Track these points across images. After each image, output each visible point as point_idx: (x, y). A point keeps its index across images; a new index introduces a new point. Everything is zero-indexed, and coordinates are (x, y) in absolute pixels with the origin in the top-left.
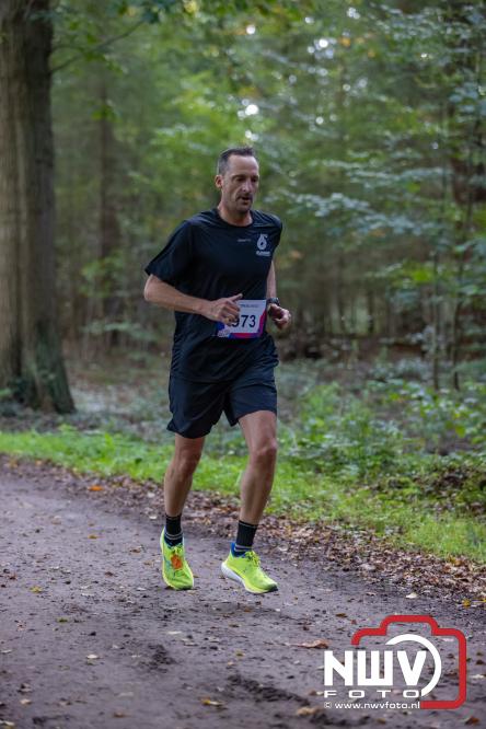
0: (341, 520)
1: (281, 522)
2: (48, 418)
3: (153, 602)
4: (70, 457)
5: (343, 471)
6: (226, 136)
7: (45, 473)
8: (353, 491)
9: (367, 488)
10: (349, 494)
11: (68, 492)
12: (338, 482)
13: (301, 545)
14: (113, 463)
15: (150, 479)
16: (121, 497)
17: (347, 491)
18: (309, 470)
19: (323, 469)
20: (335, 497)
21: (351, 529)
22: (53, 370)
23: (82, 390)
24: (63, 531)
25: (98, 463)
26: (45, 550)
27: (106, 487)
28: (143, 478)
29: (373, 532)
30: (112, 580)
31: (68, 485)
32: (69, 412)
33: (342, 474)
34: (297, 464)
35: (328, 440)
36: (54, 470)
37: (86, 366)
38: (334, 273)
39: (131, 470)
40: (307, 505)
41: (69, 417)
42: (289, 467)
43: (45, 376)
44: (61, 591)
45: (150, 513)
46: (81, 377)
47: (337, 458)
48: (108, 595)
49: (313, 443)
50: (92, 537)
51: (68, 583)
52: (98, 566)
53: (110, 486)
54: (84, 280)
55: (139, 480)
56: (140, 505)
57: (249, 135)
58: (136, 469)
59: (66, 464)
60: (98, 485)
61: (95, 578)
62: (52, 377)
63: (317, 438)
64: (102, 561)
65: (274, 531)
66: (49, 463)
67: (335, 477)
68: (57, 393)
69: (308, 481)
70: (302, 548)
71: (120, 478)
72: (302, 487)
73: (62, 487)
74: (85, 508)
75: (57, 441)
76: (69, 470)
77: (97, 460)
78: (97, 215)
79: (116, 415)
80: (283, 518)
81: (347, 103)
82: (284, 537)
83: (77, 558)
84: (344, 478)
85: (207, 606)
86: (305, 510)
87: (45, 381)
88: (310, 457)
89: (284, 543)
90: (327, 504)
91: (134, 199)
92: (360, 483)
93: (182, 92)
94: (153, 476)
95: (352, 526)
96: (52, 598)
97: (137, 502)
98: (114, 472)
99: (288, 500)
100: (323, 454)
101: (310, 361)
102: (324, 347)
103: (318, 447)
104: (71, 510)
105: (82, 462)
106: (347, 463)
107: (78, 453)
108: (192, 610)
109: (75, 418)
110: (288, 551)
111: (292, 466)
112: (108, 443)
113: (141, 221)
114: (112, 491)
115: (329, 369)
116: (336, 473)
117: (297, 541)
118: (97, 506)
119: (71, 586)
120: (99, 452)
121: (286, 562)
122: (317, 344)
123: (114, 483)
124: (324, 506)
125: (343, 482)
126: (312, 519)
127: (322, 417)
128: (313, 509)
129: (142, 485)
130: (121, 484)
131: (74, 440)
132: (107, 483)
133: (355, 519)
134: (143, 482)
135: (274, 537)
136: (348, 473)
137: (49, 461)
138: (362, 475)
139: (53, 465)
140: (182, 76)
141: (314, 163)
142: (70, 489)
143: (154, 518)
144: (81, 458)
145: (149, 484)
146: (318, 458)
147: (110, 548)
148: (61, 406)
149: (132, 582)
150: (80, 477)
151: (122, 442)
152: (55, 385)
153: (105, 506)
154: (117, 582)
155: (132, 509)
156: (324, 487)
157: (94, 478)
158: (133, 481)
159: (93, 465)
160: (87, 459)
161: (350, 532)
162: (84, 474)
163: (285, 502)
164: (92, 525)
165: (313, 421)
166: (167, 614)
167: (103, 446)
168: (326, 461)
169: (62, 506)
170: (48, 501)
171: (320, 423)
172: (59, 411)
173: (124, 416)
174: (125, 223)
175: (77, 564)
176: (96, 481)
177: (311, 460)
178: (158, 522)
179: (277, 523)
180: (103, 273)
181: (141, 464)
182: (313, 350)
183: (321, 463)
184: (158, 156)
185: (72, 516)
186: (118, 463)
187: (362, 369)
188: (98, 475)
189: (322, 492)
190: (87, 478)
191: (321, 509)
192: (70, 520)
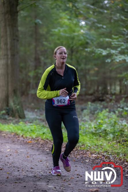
0: (106, 152)
1: (87, 152)
2: (17, 120)
3: (45, 177)
4: (23, 132)
5: (108, 136)
6: (74, 31)
7: (15, 137)
8: (111, 143)
9: (115, 142)
10: (110, 144)
11: (21, 143)
12: (106, 140)
13: (93, 159)
14: (36, 134)
15: (47, 139)
16: (38, 144)
17: (109, 143)
18: (97, 136)
19: (102, 136)
20: (105, 144)
21: (109, 154)
22: (18, 105)
23: (28, 111)
24: (18, 155)
25: (31, 134)
26: (12, 161)
27: (33, 141)
28: (45, 138)
29: (116, 155)
30: (32, 170)
31: (21, 141)
32: (23, 118)
33: (108, 138)
34: (94, 134)
35: (104, 127)
36: (17, 136)
37: (30, 104)
38: (108, 74)
39: (42, 136)
40: (96, 147)
41: (23, 120)
42: (91, 135)
43: (16, 107)
44: (16, 173)
45: (46, 149)
46: (28, 107)
47: (106, 132)
48: (31, 175)
49: (99, 128)
50: (28, 157)
51: (19, 171)
52: (29, 166)
53: (35, 141)
54: (29, 77)
55: (44, 139)
56: (43, 147)
57: (82, 31)
58: (43, 135)
59: (21, 135)
60: (31, 141)
61: (27, 169)
62: (18, 107)
63: (101, 126)
64: (30, 164)
65: (85, 155)
66: (16, 134)
67: (106, 138)
68: (20, 112)
69: (97, 140)
70: (93, 160)
71: (38, 138)
72: (95, 141)
73: (19, 141)
74: (26, 148)
75: (19, 127)
76: (22, 136)
77: (31, 133)
78: (34, 56)
79: (38, 119)
80: (88, 151)
81: (112, 21)
82: (88, 157)
83: (22, 163)
84: (108, 139)
85: (61, 178)
86: (95, 149)
87: (16, 108)
88: (98, 132)
89: (88, 159)
90: (102, 147)
91: (46, 51)
92: (113, 140)
93: (61, 18)
94: (48, 138)
95: (110, 153)
96: (13, 175)
97: (43, 146)
98: (36, 137)
99: (90, 146)
100: (102, 131)
101: (100, 102)
102: (104, 98)
103: (100, 129)
104: (22, 149)
105: (26, 134)
106: (110, 134)
107: (25, 131)
108: (57, 179)
109: (25, 120)
110: (89, 161)
111: (92, 135)
112: (34, 128)
113: (47, 58)
114: (35, 143)
115: (106, 104)
116: (106, 137)
117: (92, 158)
118: (30, 147)
119: (20, 172)
120: (31, 130)
121: (88, 165)
122: (102, 97)
123: (36, 140)
124: (101, 147)
125: (108, 140)
126: (97, 151)
127: (102, 120)
128: (98, 148)
129: (45, 141)
130: (38, 140)
131: (24, 127)
132: (33, 140)
133: (111, 151)
134: (45, 140)
135: (85, 157)
136: (110, 137)
137: (16, 133)
138: (114, 138)
139: (17, 135)
140: (61, 13)
141: (101, 39)
142: (22, 142)
143: (48, 151)
144: (26, 132)
145: (47, 140)
146: (100, 133)
147: (33, 160)
148: (21, 116)
149: (38, 171)
150: (25, 138)
151: (40, 128)
152: (19, 110)
153: (32, 147)
154: (34, 171)
155: (41, 148)
156: (102, 141)
157: (30, 139)
158: (42, 139)
159: (29, 134)
160: (28, 133)
161: (109, 156)
162: (26, 137)
163: (89, 146)
164: (28, 153)
165: (99, 121)
166: (48, 180)
167: (33, 129)
168: (103, 133)
169: (19, 147)
170: (15, 146)
171: (102, 121)
172: (20, 118)
173: (41, 119)
174: (42, 58)
175: (22, 165)
176: (30, 140)
177: (98, 133)
178: (49, 152)
179: (86, 153)
180: (35, 74)
181: (45, 134)
182: (101, 99)
183: (101, 134)
184: (53, 38)
185: (22, 150)
186: (37, 134)
187: (116, 105)
188: (31, 138)
189: (101, 143)
190: (28, 139)
191: (100, 148)
192: (21, 152)
